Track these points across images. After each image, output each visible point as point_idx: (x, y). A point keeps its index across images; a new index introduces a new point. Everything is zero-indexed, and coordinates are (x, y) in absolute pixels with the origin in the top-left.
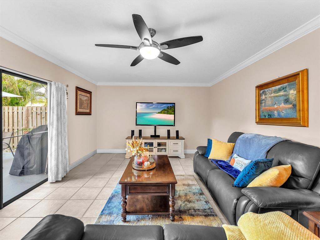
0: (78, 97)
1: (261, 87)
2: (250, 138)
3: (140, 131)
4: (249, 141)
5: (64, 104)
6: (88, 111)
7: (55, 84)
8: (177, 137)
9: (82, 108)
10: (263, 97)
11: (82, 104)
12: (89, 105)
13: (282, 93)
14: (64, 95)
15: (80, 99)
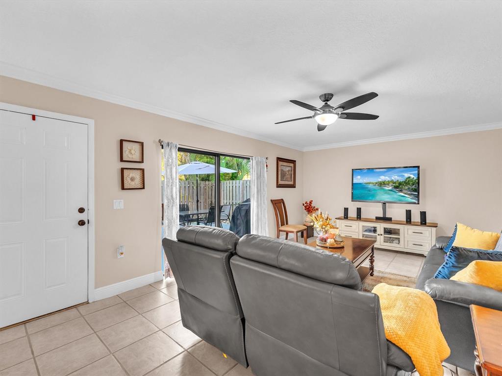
0: (280, 168)
3: (359, 210)
5: (264, 177)
6: (292, 183)
7: (255, 158)
8: (423, 222)
9: (284, 179)
11: (283, 175)
12: (293, 176)
14: (264, 168)
15: (282, 170)
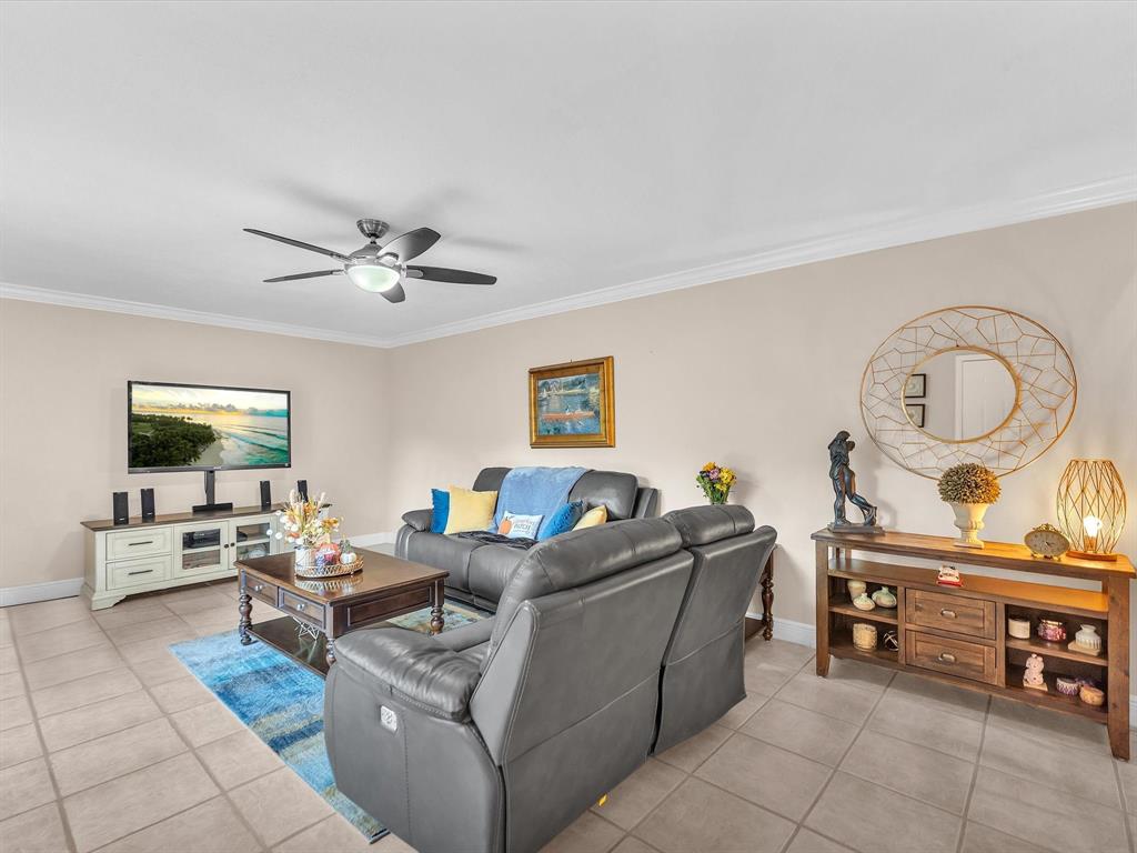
1: (537, 374)
2: (528, 475)
3: (148, 496)
4: (530, 481)
10: (545, 394)
13: (577, 390)
